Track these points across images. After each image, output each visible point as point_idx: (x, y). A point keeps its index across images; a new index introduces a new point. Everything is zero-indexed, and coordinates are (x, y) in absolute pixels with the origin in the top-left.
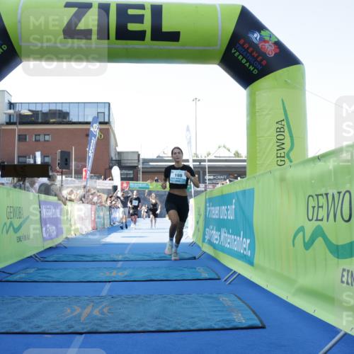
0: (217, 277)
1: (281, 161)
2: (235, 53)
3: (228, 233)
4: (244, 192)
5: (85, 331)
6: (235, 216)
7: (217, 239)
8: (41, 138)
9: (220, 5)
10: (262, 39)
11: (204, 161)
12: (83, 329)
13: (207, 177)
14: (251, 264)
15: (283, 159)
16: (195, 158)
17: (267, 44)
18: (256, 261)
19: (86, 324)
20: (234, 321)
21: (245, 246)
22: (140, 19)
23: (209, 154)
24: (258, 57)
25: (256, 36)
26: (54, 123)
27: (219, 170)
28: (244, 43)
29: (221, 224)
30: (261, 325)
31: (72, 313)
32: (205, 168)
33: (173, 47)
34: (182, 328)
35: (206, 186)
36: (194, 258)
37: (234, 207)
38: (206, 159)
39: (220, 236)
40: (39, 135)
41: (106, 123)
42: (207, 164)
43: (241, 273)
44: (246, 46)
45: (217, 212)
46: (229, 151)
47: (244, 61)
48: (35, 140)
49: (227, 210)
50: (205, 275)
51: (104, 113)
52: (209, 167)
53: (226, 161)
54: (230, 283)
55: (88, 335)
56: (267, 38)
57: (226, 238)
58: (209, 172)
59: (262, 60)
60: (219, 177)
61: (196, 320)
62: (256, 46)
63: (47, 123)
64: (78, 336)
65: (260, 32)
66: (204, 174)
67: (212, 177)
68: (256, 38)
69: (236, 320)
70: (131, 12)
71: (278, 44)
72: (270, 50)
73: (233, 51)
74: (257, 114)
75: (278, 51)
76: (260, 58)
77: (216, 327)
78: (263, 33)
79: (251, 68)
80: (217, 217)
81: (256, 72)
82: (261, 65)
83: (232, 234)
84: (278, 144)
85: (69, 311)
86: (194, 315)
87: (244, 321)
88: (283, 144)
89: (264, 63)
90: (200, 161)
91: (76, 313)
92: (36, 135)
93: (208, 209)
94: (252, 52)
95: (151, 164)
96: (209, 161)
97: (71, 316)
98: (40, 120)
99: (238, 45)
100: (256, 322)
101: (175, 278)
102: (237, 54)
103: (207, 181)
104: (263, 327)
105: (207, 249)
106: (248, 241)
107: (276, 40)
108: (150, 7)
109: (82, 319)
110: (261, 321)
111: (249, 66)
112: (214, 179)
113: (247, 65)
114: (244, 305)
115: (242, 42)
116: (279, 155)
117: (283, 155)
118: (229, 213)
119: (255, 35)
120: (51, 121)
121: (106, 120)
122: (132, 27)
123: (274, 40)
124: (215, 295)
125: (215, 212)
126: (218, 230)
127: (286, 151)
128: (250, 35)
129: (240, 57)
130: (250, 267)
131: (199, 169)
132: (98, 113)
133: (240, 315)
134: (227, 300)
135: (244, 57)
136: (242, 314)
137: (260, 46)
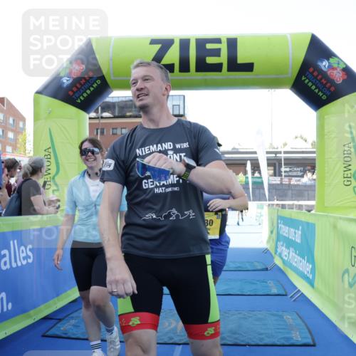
0: (284, 293)
1: (348, 181)
2: (305, 80)
3: (296, 253)
4: (308, 223)
5: (182, 342)
6: (302, 241)
7: (286, 256)
8: (118, 132)
9: (290, 34)
10: (331, 67)
11: (280, 153)
12: (180, 340)
13: (283, 169)
14: (312, 285)
15: (349, 179)
16: (271, 150)
17: (335, 72)
18: (315, 285)
19: (182, 336)
20: (292, 339)
21: (308, 269)
22: (217, 53)
23: (285, 145)
24: (326, 84)
25: (324, 65)
26: (130, 117)
27: (295, 162)
28: (313, 72)
29: (290, 243)
30: (312, 343)
31: (169, 326)
32: (281, 160)
33: (248, 77)
34: (253, 343)
35: (282, 179)
36: (267, 269)
37: (300, 232)
38: (283, 150)
39: (289, 253)
40: (116, 129)
41: (182, 116)
42: (283, 156)
43: (304, 293)
44: (315, 74)
45: (287, 231)
46: (306, 141)
47: (313, 87)
48: (113, 134)
49: (295, 233)
50: (275, 291)
51: (179, 105)
52: (285, 159)
53: (303, 152)
54: (294, 301)
55: (185, 346)
56: (335, 66)
57: (293, 257)
58: (285, 164)
59: (330, 87)
60: (295, 169)
61: (263, 336)
62: (325, 73)
63: (124, 117)
64: (177, 346)
65: (328, 60)
66: (280, 166)
67: (288, 169)
68: (325, 66)
69: (294, 338)
70: (209, 46)
71: (347, 70)
72: (338, 77)
73: (303, 78)
74: (326, 137)
75: (345, 77)
76: (329, 85)
77: (278, 343)
78: (331, 60)
79: (320, 94)
80: (287, 236)
81: (324, 97)
82: (330, 91)
83: (298, 255)
84: (345, 165)
85: (167, 324)
86: (262, 331)
87: (300, 339)
88: (350, 165)
89: (332, 89)
90: (276, 153)
91: (173, 326)
92: (113, 129)
93: (280, 225)
94: (321, 79)
95: (226, 156)
96: (285, 152)
97: (169, 328)
98: (117, 114)
99: (308, 73)
100: (309, 341)
101: (249, 293)
102: (307, 81)
103: (283, 174)
104: (314, 345)
105: (278, 261)
106: (311, 266)
107: (344, 66)
108: (226, 41)
109: (178, 331)
110: (313, 340)
111: (318, 92)
112: (290, 171)
113: (317, 91)
114: (303, 324)
115: (311, 70)
116: (345, 176)
117: (349, 175)
118: (296, 236)
119: (324, 63)
120: (128, 114)
121: (182, 113)
122: (210, 60)
123: (342, 66)
124: (280, 313)
125: (285, 230)
126: (288, 247)
127: (352, 172)
128: (319, 64)
129: (310, 84)
130: (310, 288)
131: (275, 161)
132: (173, 106)
133: (298, 333)
134: (289, 318)
135: (313, 84)
136: (300, 332)
137: (329, 73)
